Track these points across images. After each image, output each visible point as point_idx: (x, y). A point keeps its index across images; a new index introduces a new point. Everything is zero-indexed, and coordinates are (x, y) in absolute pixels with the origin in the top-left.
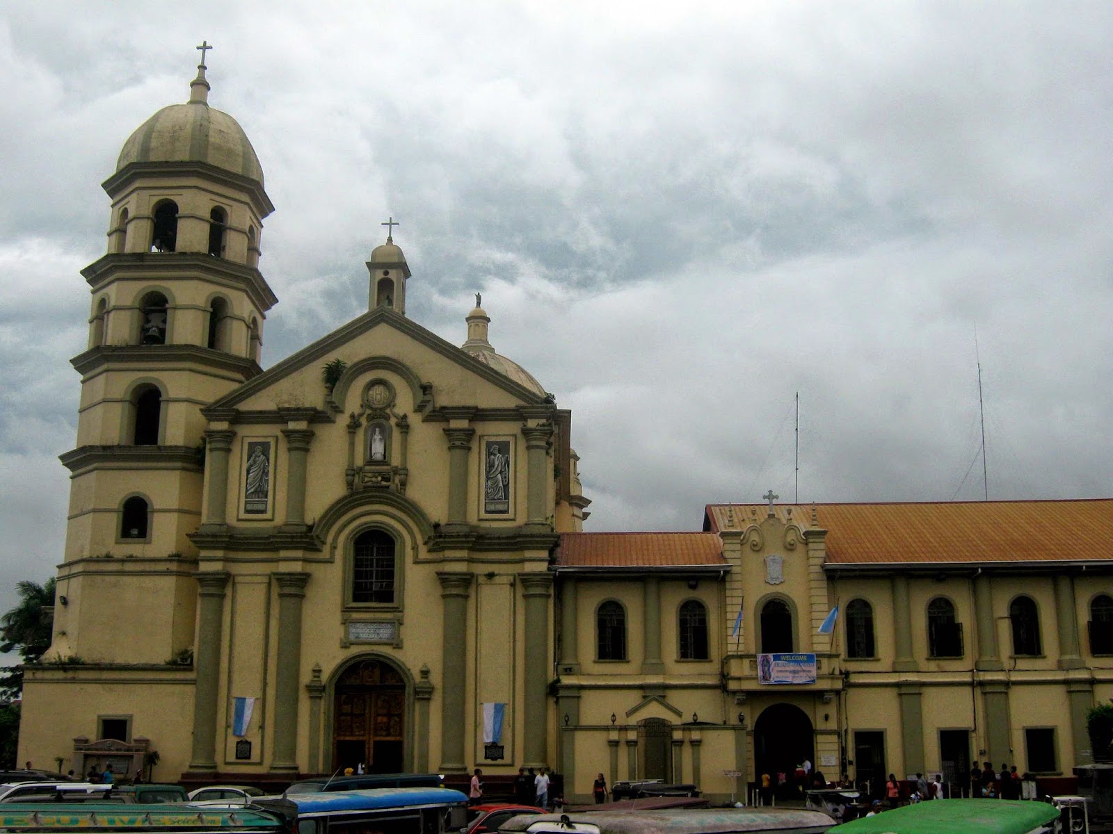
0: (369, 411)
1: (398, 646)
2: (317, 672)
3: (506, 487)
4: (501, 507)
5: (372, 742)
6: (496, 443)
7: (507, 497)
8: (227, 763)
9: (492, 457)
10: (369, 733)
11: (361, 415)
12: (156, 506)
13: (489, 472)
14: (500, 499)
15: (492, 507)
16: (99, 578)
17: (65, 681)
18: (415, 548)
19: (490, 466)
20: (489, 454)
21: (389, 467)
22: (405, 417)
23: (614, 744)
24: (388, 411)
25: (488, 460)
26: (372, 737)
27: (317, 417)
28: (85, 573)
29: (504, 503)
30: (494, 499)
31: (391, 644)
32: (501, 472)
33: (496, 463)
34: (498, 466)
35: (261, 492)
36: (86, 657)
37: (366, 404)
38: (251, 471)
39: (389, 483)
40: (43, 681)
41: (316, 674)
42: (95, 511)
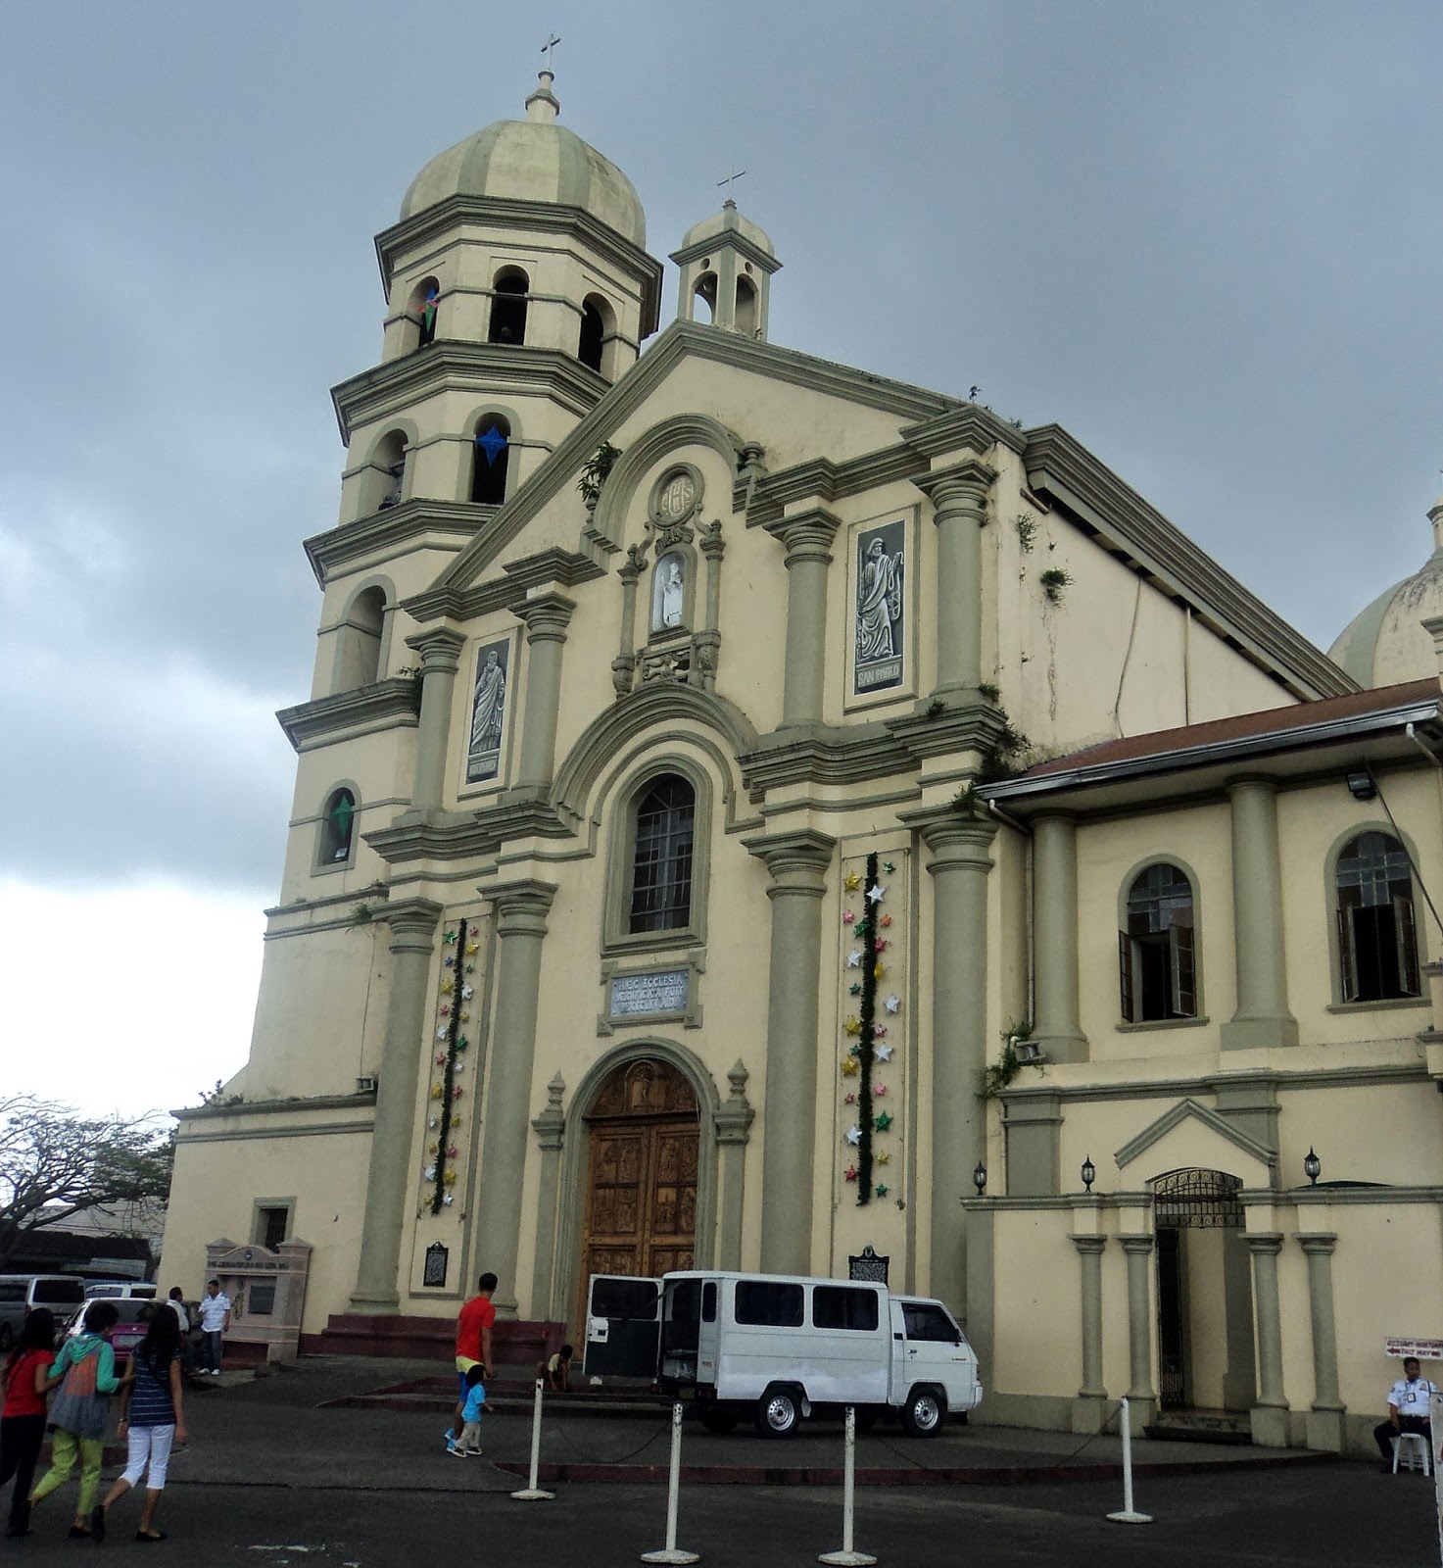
0: (659, 534)
1: (692, 1023)
3: (896, 624)
4: (886, 673)
5: (646, 1247)
6: (876, 533)
7: (897, 648)
8: (414, 1296)
9: (871, 564)
10: (643, 1229)
11: (647, 544)
13: (866, 598)
14: (887, 655)
15: (868, 678)
18: (730, 799)
19: (867, 585)
20: (866, 558)
21: (689, 638)
22: (717, 526)
23: (1090, 1246)
24: (689, 525)
25: (862, 575)
26: (647, 1235)
27: (573, 569)
29: (891, 663)
30: (873, 658)
31: (680, 1020)
32: (887, 595)
33: (878, 577)
34: (881, 581)
35: (492, 738)
37: (656, 521)
38: (481, 701)
39: (687, 671)
41: (556, 1097)
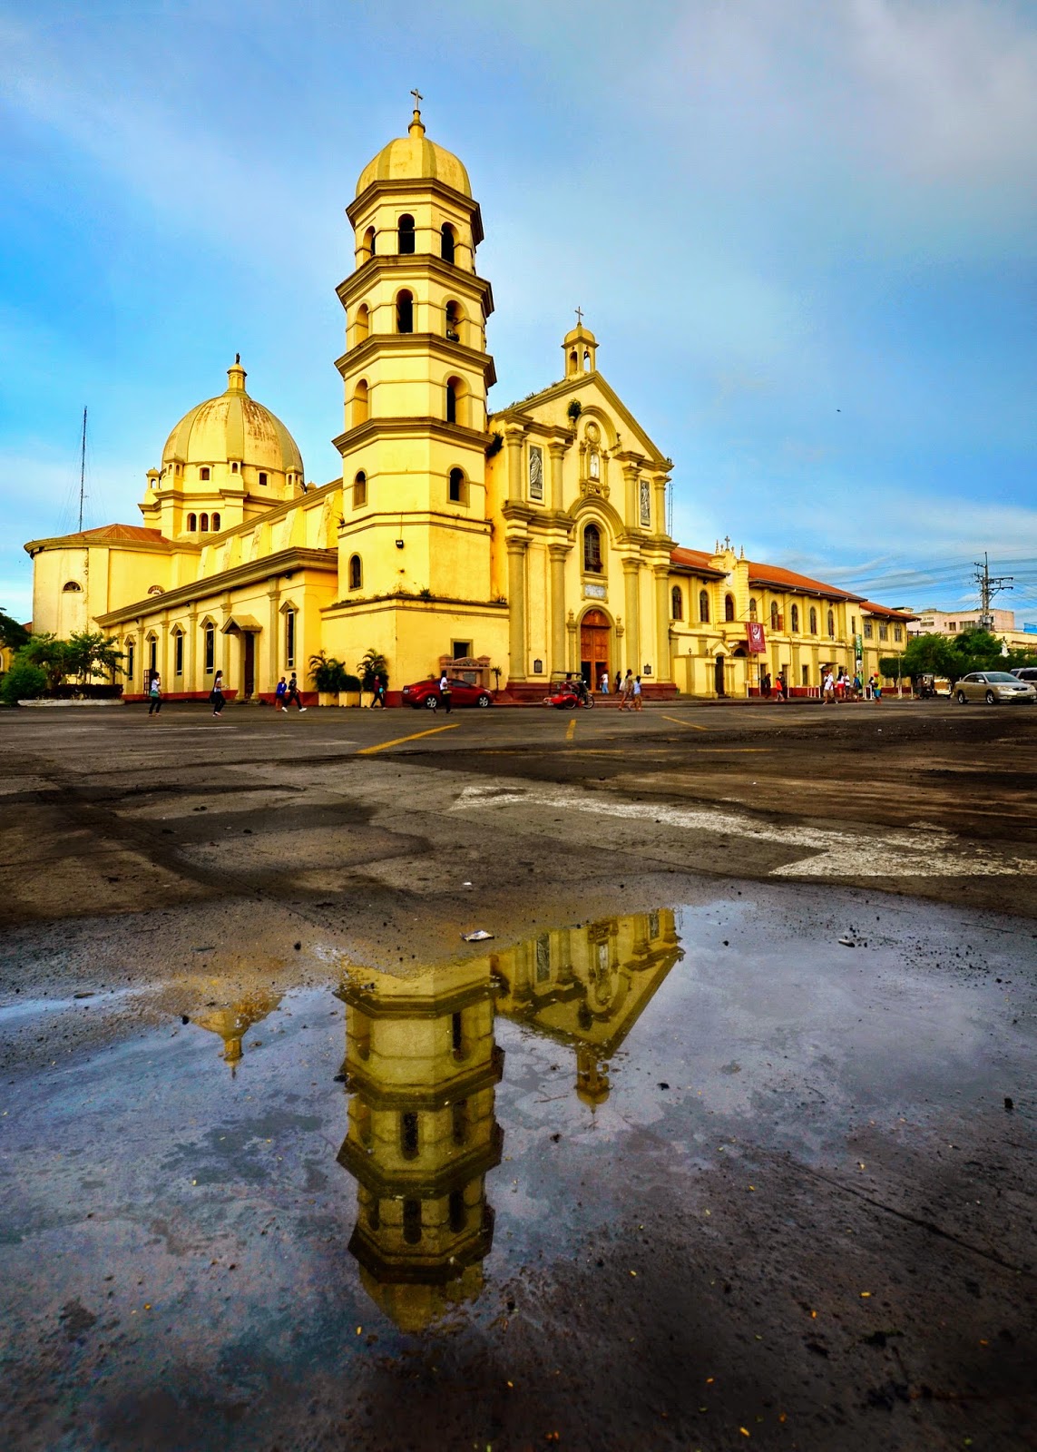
2: (571, 614)
12: (471, 479)
16: (440, 529)
17: (426, 610)
28: (431, 523)
36: (435, 592)
40: (410, 609)
42: (431, 473)
